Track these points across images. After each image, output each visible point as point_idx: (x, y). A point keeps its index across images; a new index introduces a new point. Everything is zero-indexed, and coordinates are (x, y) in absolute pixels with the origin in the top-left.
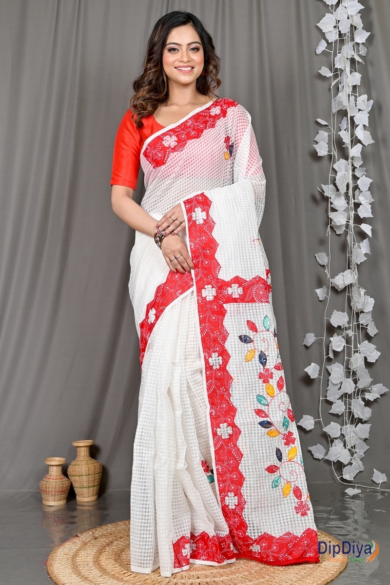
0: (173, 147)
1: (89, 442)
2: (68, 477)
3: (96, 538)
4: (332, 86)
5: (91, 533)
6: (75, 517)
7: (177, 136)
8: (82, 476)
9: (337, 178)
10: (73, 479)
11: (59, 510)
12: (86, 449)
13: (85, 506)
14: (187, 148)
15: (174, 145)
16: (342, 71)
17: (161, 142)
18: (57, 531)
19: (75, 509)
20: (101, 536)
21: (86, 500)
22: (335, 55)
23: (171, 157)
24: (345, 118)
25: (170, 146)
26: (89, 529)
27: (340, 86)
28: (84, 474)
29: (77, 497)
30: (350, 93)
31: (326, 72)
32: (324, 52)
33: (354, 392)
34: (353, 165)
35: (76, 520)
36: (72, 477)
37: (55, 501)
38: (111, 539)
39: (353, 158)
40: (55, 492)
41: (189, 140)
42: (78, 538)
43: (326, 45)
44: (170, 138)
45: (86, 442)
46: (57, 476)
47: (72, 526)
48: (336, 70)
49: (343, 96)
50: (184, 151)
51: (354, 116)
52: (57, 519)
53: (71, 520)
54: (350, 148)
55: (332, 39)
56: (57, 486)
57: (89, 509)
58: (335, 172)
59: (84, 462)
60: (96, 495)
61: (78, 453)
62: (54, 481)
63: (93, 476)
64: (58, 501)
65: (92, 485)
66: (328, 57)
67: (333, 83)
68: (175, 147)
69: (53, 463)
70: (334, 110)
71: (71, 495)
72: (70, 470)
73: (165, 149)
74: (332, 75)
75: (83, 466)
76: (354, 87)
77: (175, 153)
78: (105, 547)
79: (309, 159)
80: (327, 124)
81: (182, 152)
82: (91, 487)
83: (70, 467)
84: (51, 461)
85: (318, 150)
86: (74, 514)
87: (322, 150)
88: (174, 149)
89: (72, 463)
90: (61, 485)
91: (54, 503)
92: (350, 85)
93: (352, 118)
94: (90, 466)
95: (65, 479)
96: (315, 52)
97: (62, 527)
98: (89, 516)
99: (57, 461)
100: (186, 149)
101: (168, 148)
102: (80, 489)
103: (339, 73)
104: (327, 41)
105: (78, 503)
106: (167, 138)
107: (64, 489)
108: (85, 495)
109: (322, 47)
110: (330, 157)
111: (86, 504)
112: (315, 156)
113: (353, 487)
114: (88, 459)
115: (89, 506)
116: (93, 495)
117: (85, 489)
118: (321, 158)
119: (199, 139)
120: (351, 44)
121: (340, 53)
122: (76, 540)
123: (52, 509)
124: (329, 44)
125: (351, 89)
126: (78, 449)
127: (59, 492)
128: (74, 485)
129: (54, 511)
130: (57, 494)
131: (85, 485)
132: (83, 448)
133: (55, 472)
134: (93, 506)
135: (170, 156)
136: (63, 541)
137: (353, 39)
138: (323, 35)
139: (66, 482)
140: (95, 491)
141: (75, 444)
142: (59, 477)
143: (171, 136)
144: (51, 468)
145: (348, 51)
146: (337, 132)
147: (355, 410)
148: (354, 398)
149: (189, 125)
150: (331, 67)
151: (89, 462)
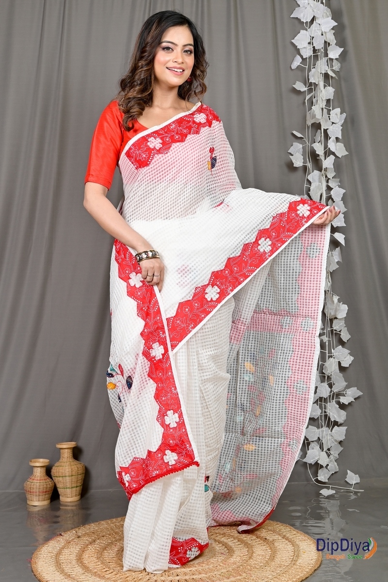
0: (158, 149)
1: (72, 444)
2: (51, 478)
3: (79, 537)
4: (307, 99)
5: (74, 532)
6: (58, 517)
7: (162, 139)
8: (65, 476)
9: (312, 188)
10: (56, 480)
11: (43, 510)
12: (69, 450)
13: (68, 506)
14: (171, 151)
15: (160, 147)
16: (316, 85)
17: (146, 143)
18: (40, 530)
19: (58, 509)
20: (84, 535)
21: (69, 500)
22: (309, 70)
23: (155, 159)
24: (319, 131)
25: (155, 148)
26: (72, 529)
27: (314, 100)
28: (67, 475)
29: (60, 497)
30: (324, 107)
31: (300, 87)
32: (298, 67)
33: (330, 396)
34: (326, 177)
35: (59, 519)
36: (56, 478)
37: (39, 501)
38: (93, 538)
39: (326, 169)
40: (39, 492)
41: (174, 144)
42: (62, 537)
43: (301, 60)
44: (154, 139)
45: (70, 444)
46: (41, 477)
47: (55, 525)
48: (311, 84)
49: (316, 109)
50: (169, 154)
51: (328, 129)
52: (41, 518)
53: (55, 520)
54: (323, 160)
55: (307, 55)
56: (41, 487)
57: (72, 509)
58: (309, 183)
59: (68, 463)
60: (79, 495)
61: (62, 455)
62: (38, 481)
63: (76, 476)
64: (42, 501)
65: (75, 486)
66: (303, 73)
67: (308, 97)
68: (160, 148)
69: (37, 464)
70: (309, 123)
71: (54, 495)
72: (54, 471)
73: (150, 150)
74: (306, 89)
75: (67, 467)
76: (328, 101)
77: (160, 155)
78: (88, 545)
79: (286, 170)
80: (303, 137)
81: (167, 155)
82: (74, 487)
83: (53, 468)
84: (35, 462)
85: (294, 161)
86: (58, 513)
87: (298, 161)
88: (159, 151)
89: (56, 465)
90: (45, 486)
91: (38, 503)
92: (324, 99)
93: (325, 131)
94: (73, 467)
95: (49, 480)
96: (291, 67)
97: (46, 526)
98: (72, 515)
99: (42, 462)
100: (171, 153)
101: (153, 150)
102: (63, 490)
103: (313, 87)
104: (302, 57)
105: (61, 503)
106: (151, 139)
107: (48, 490)
108: (68, 495)
109: (297, 62)
110: (305, 168)
111: (69, 504)
112: (291, 166)
113: (328, 488)
114: (71, 461)
115: (72, 506)
116: (76, 495)
117: (68, 489)
118: (296, 169)
119: (184, 143)
120: (324, 60)
121: (314, 68)
122: (60, 539)
123: (36, 509)
124: (304, 60)
125: (325, 103)
126: (62, 451)
127: (43, 492)
128: (58, 486)
129: (39, 511)
130: (41, 494)
131: (69, 485)
132: (66, 450)
133: (39, 473)
134: (76, 506)
135: (154, 157)
136: (47, 540)
137: (326, 55)
138: (298, 51)
139: (50, 483)
140: (78, 491)
141: (59, 446)
142: (43, 478)
143: (155, 138)
144: (35, 470)
145: (322, 66)
146: (311, 144)
147: (331, 413)
148: (330, 402)
149: (172, 129)
150: (306, 81)
151: (72, 463)
